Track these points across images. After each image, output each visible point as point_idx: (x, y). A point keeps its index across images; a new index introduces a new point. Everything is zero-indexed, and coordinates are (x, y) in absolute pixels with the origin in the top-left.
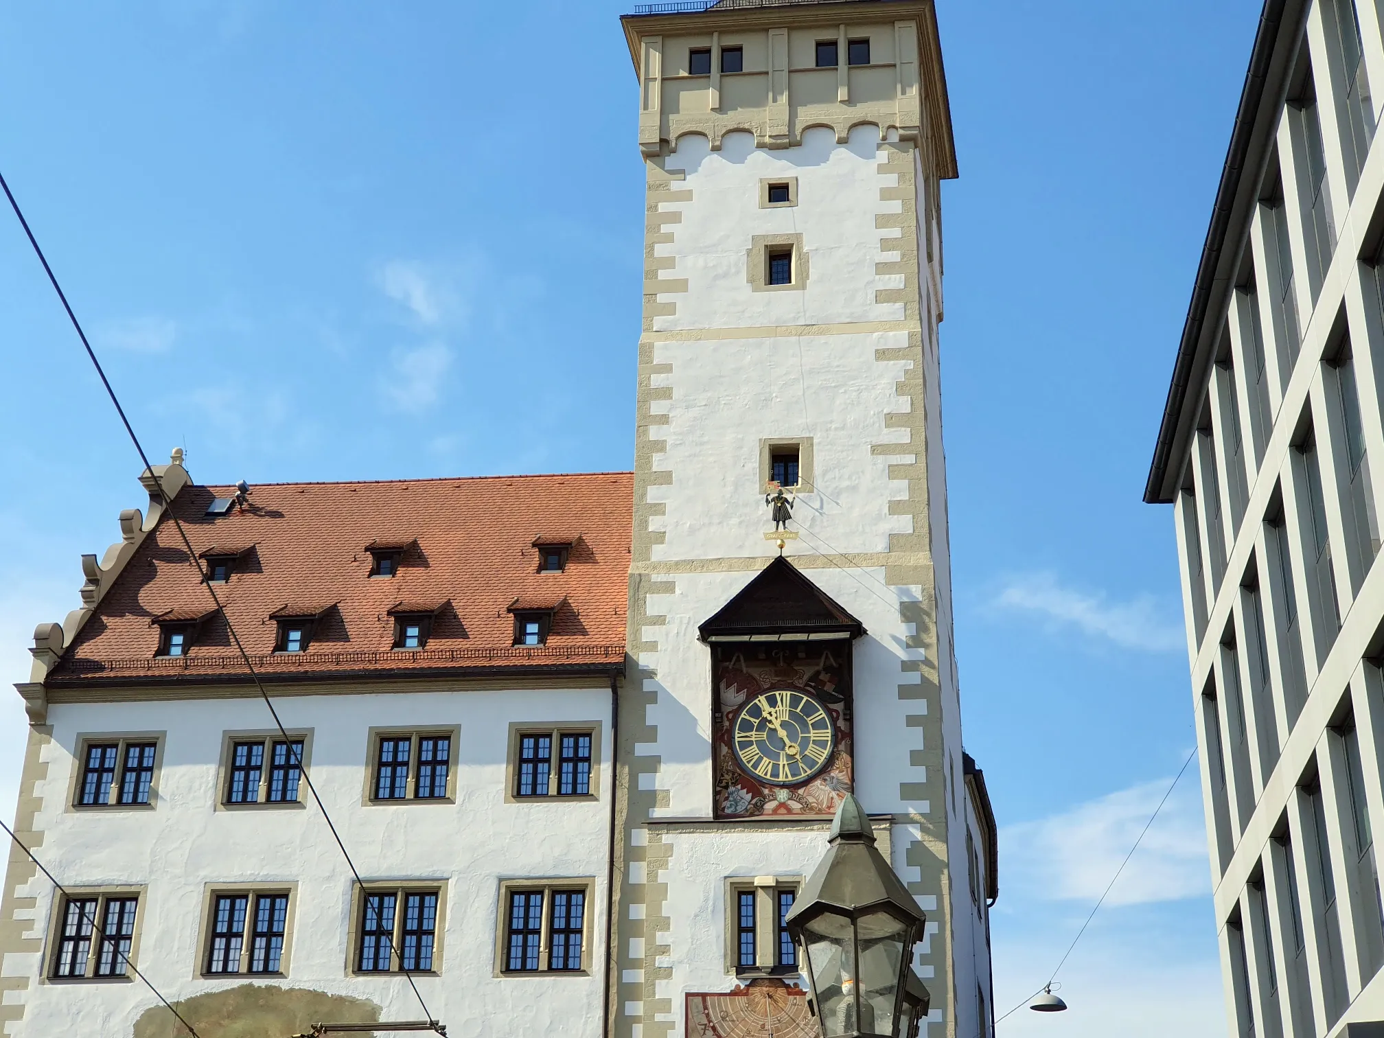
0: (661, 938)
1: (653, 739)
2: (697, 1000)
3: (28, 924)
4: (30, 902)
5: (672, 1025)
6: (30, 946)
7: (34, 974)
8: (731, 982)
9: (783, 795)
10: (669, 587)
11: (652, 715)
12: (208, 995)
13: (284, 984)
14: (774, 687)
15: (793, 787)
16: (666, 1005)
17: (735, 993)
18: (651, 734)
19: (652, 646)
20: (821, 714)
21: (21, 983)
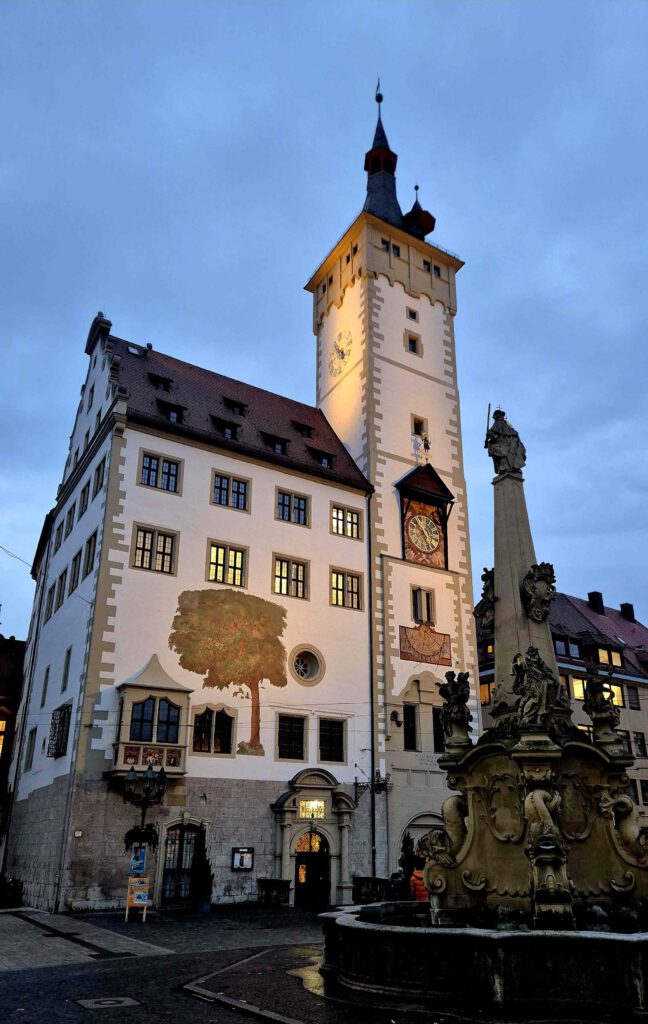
0: (390, 603)
1: (381, 522)
2: (403, 629)
3: (122, 537)
4: (122, 526)
5: (395, 637)
6: (124, 548)
7: (126, 564)
8: (412, 624)
9: (424, 556)
10: (384, 462)
11: (381, 512)
12: (211, 590)
13: (246, 592)
14: (420, 513)
15: (428, 554)
16: (392, 629)
17: (415, 628)
18: (380, 520)
19: (379, 485)
20: (436, 529)
21: (120, 566)
